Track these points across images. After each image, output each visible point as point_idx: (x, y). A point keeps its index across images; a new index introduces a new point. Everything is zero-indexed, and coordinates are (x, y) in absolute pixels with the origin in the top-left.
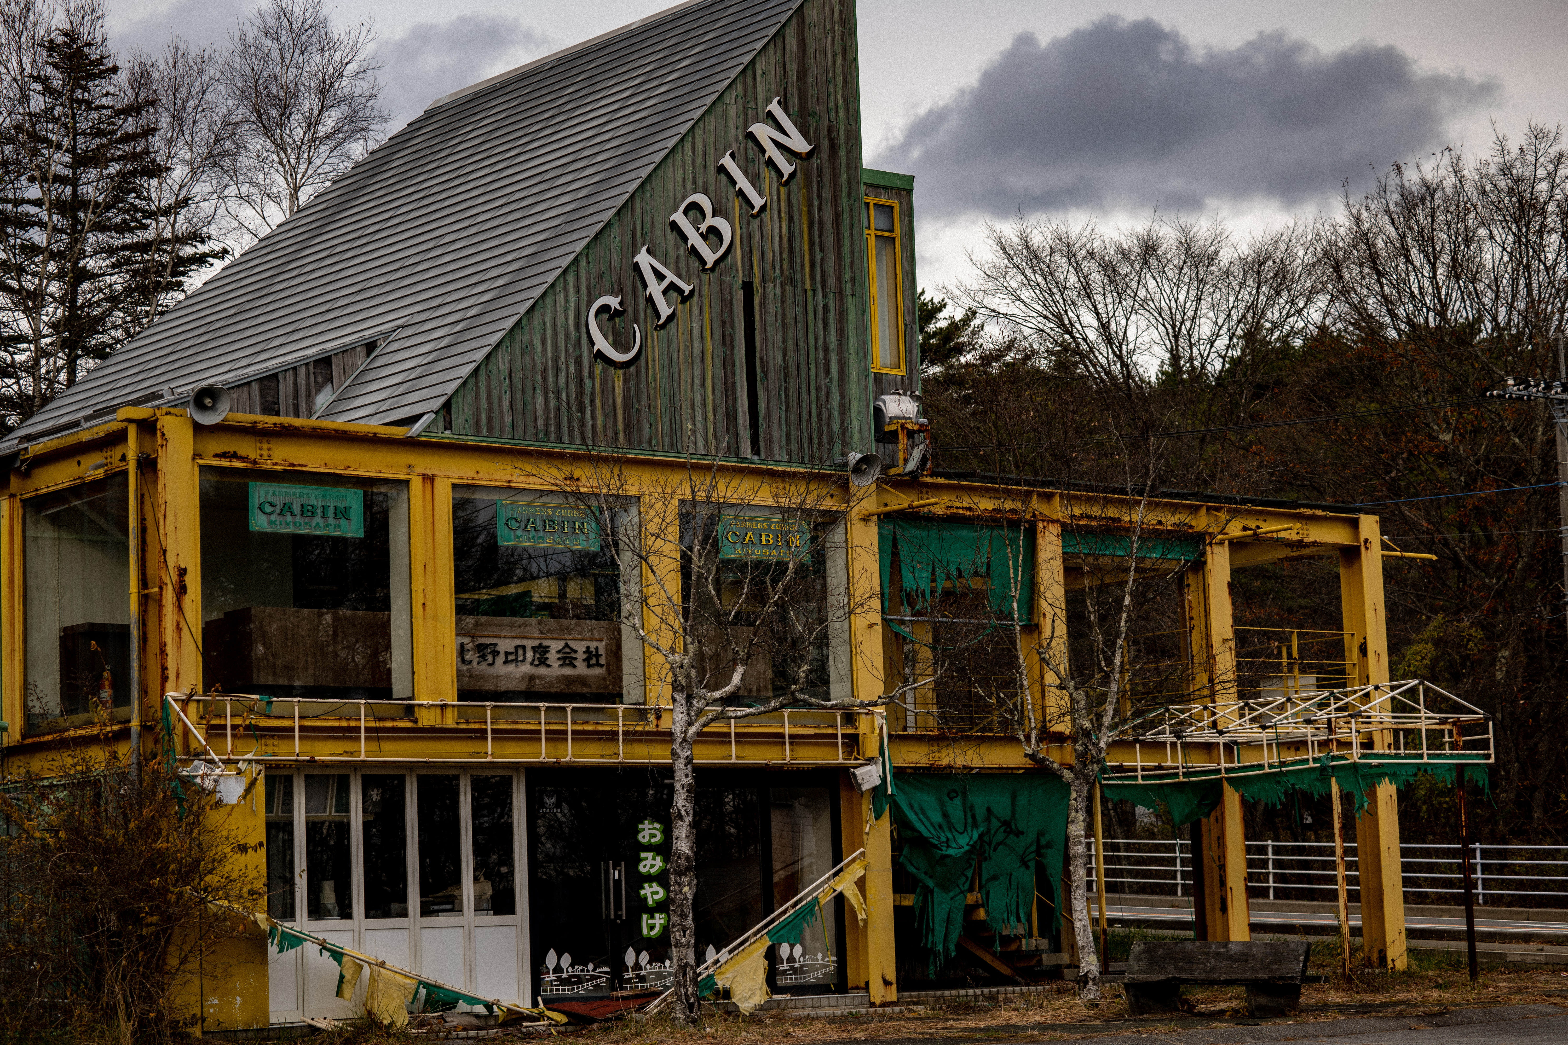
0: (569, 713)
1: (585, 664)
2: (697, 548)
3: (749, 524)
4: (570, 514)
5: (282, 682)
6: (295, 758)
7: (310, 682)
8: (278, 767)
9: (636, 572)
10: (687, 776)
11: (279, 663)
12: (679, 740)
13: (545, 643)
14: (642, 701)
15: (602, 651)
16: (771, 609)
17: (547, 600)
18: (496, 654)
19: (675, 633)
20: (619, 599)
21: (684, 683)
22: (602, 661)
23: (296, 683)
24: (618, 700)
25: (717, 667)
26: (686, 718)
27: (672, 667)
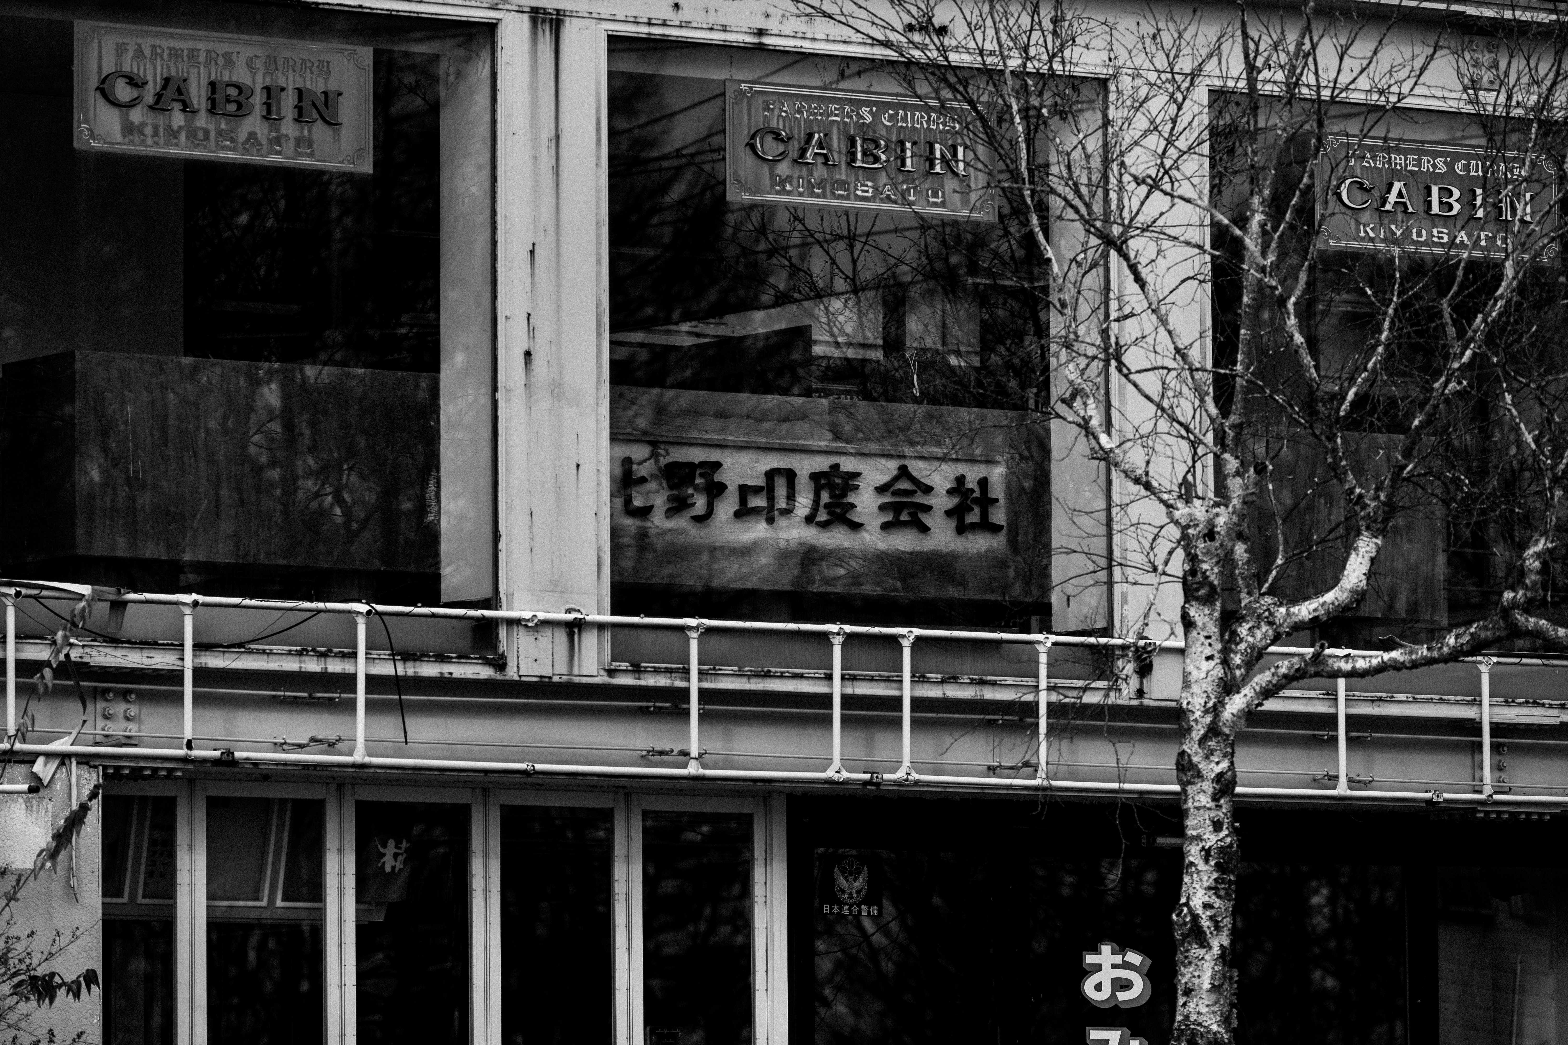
0: (907, 653)
1: (953, 523)
2: (1258, 217)
3: (1398, 159)
4: (919, 121)
5: (151, 551)
6: (182, 752)
7: (223, 554)
8: (137, 773)
9: (1093, 280)
10: (1217, 826)
11: (145, 500)
12: (1198, 732)
13: (848, 465)
14: (1101, 624)
15: (997, 490)
16: (1453, 386)
17: (851, 353)
18: (716, 490)
19: (1194, 444)
20: (1045, 350)
21: (1214, 578)
22: (999, 516)
23: (187, 557)
24: (1034, 621)
25: (1305, 540)
26: (1219, 672)
27: (1184, 536)
